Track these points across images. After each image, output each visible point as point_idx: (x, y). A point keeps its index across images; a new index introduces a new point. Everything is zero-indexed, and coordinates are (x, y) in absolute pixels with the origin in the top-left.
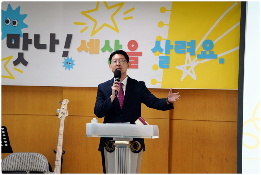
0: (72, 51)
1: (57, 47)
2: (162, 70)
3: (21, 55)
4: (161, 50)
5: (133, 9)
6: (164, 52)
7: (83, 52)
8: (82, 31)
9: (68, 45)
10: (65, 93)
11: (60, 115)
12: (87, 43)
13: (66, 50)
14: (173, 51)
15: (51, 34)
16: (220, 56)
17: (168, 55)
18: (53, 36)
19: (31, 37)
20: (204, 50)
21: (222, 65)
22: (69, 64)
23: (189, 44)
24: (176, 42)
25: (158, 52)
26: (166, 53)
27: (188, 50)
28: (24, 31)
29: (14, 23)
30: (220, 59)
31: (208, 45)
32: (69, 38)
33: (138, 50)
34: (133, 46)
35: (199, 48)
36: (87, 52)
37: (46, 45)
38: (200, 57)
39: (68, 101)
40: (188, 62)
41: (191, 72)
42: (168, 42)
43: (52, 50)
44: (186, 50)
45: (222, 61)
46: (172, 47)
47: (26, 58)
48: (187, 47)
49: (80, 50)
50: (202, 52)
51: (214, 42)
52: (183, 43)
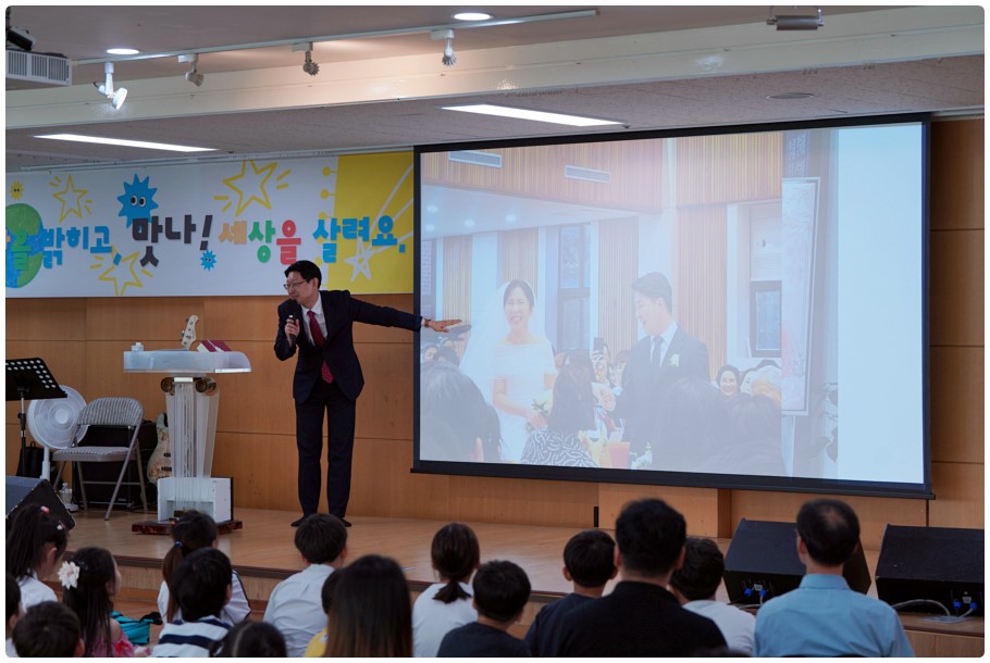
0: (213, 240)
1: (193, 234)
3: (149, 250)
4: (325, 235)
5: (289, 171)
6: (329, 237)
7: (226, 241)
8: (224, 210)
9: (206, 233)
10: (207, 305)
11: (185, 339)
12: (231, 227)
13: (205, 239)
14: (340, 236)
15: (186, 216)
16: (400, 241)
17: (334, 242)
18: (188, 218)
19: (162, 222)
20: (381, 233)
21: (402, 255)
22: (208, 261)
23: (361, 223)
24: (345, 221)
25: (321, 237)
26: (332, 239)
27: (360, 233)
28: (153, 213)
29: (141, 202)
30: (400, 245)
31: (386, 223)
32: (209, 219)
33: (295, 236)
34: (289, 229)
35: (374, 231)
36: (230, 241)
37: (179, 233)
38: (375, 243)
39: (197, 318)
40: (361, 252)
41: (364, 267)
42: (334, 221)
43: (188, 240)
44: (358, 233)
45: (403, 249)
46: (338, 229)
47: (156, 254)
48: (359, 228)
49: (222, 239)
50: (379, 235)
51: (394, 220)
52: (353, 221)
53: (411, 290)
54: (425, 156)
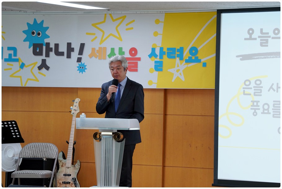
0: (85, 57)
1: (72, 53)
2: (157, 73)
3: (44, 61)
4: (156, 56)
5: (134, 21)
6: (158, 57)
7: (93, 58)
8: (92, 40)
9: (81, 53)
10: (80, 93)
11: (73, 111)
12: (97, 50)
13: (80, 56)
14: (165, 57)
15: (68, 43)
16: (203, 60)
17: (161, 60)
18: (69, 45)
19: (52, 46)
20: (190, 56)
21: (204, 68)
22: (82, 68)
23: (178, 50)
24: (168, 49)
25: (153, 58)
26: (160, 58)
27: (178, 56)
28: (46, 41)
29: (39, 34)
30: (203, 63)
31: (194, 51)
32: (82, 46)
33: (137, 56)
34: (133, 52)
35: (186, 55)
36: (96, 58)
37: (63, 53)
38: (187, 61)
39: (79, 100)
40: (178, 66)
41: (180, 74)
42: (161, 49)
43: (69, 56)
44: (176, 56)
45: (205, 65)
46: (164, 53)
47: (48, 63)
48: (177, 53)
49: (91, 56)
51: (199, 49)
52: (173, 49)
53: (213, 87)
54: (224, 16)
